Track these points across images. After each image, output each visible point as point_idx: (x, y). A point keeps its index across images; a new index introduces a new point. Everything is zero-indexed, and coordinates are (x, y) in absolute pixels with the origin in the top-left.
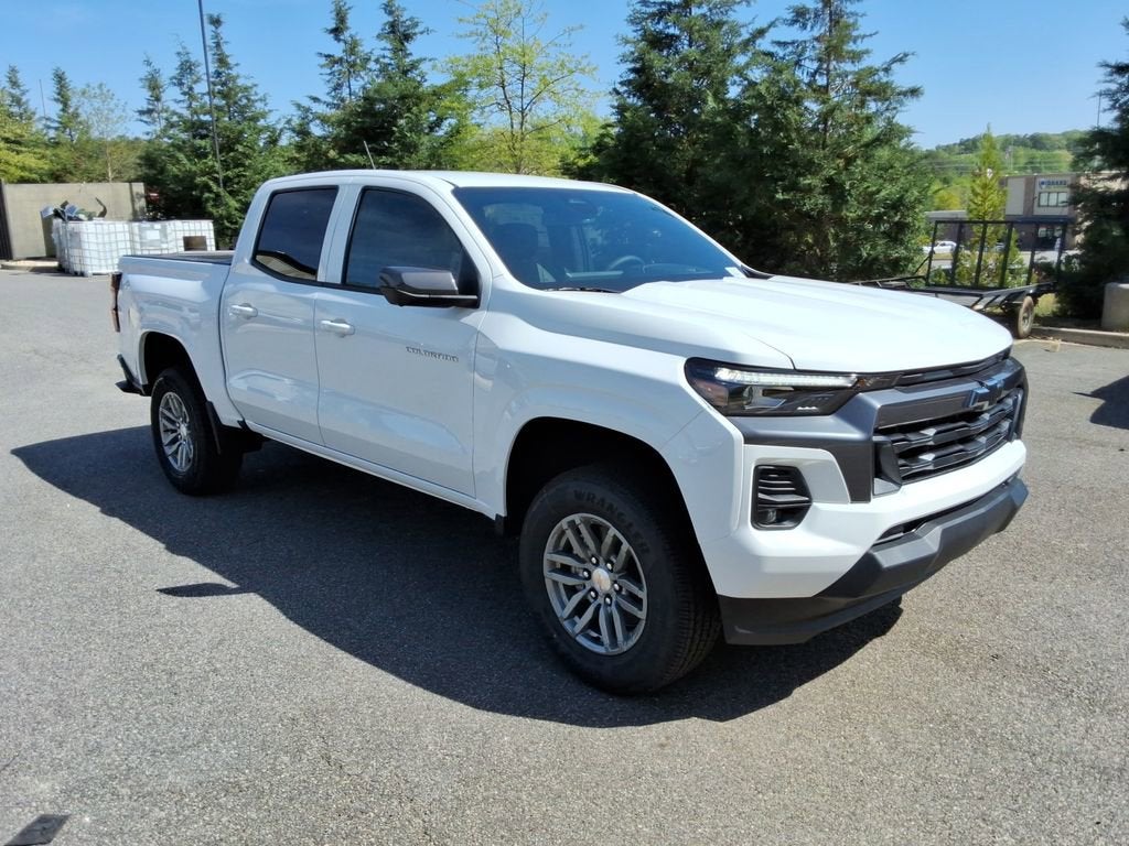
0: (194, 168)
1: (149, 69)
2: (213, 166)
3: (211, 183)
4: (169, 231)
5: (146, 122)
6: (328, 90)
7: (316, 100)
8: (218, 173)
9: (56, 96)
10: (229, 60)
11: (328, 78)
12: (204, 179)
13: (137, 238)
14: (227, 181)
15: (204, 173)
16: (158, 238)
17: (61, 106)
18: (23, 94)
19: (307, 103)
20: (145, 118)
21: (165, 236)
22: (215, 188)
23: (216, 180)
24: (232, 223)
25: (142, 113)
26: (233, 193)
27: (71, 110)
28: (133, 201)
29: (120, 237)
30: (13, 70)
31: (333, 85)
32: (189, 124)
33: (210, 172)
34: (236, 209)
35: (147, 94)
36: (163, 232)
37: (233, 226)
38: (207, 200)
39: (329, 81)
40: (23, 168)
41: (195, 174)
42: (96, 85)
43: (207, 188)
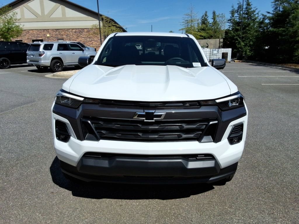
0: (234, 34)
1: (232, 8)
2: (240, 34)
3: (238, 38)
4: (219, 51)
5: (229, 23)
6: (273, 10)
7: (269, 13)
8: (241, 35)
9: (213, 18)
10: (251, 4)
11: (273, 6)
12: (237, 37)
13: (211, 53)
14: (243, 37)
15: (237, 35)
16: (216, 53)
17: (213, 20)
18: (207, 18)
19: (265, 14)
20: (229, 22)
21: (218, 52)
22: (239, 40)
23: (240, 38)
24: (241, 49)
25: (228, 20)
26: (243, 41)
27: (215, 21)
28: (219, 44)
29: (208, 52)
30: (206, 12)
31: (275, 8)
32: (236, 23)
33: (238, 35)
34: (243, 45)
35: (230, 15)
36: (218, 51)
37: (242, 50)
38: (236, 43)
39: (273, 7)
40: (201, 36)
41: (235, 36)
42: (221, 14)
43: (237, 40)
